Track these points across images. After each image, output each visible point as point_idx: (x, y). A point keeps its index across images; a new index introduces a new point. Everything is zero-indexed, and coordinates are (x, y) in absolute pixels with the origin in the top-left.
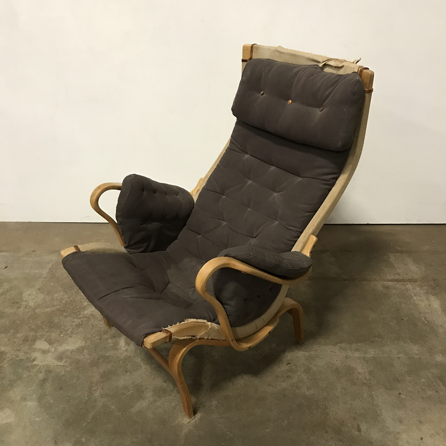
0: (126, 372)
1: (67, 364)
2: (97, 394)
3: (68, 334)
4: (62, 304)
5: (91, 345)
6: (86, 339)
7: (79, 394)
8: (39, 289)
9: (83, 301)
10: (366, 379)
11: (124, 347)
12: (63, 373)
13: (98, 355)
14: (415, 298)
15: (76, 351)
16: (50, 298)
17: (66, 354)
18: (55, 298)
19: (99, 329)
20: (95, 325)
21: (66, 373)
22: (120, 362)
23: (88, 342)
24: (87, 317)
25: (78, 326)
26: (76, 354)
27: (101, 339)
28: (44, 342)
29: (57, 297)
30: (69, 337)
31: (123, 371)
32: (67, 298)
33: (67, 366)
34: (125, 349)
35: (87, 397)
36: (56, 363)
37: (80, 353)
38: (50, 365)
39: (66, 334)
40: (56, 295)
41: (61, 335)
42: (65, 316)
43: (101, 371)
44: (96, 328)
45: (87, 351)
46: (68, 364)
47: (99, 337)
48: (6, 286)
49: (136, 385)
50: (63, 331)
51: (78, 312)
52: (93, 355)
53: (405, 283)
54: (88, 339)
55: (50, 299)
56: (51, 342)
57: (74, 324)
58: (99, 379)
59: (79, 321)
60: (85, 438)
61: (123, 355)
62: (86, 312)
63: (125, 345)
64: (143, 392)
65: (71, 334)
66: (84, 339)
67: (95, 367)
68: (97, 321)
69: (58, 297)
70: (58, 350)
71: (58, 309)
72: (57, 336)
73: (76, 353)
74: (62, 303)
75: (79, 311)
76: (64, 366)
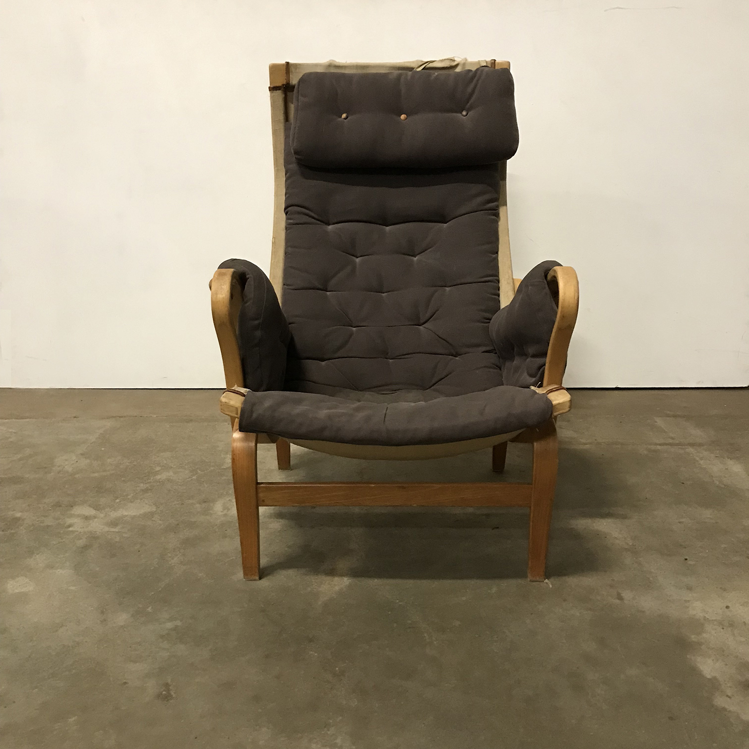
0: (225, 537)
1: (125, 530)
2: (174, 561)
3: (129, 499)
5: (166, 510)
6: (157, 504)
7: (144, 561)
8: (82, 454)
9: (154, 465)
10: (628, 544)
12: (117, 539)
13: (177, 520)
14: (702, 462)
15: (141, 516)
17: (124, 520)
18: (108, 463)
19: (179, 494)
20: (173, 490)
21: (122, 540)
22: (215, 528)
23: (162, 507)
24: (160, 482)
25: (145, 491)
26: (141, 520)
27: (182, 504)
28: (88, 507)
30: (129, 502)
31: (219, 536)
32: (129, 463)
33: (124, 533)
34: (223, 513)
35: (157, 564)
36: (107, 529)
37: (146, 519)
38: (95, 532)
39: (124, 500)
40: (109, 460)
41: (116, 501)
42: (124, 481)
43: (181, 536)
44: (174, 492)
45: (159, 516)
46: (127, 530)
47: (180, 502)
48: (28, 451)
50: (119, 496)
51: (145, 476)
52: (169, 520)
53: (683, 447)
54: (162, 504)
55: (99, 464)
56: (99, 508)
57: (138, 488)
58: (178, 546)
59: (147, 485)
60: (152, 608)
61: (219, 520)
62: (158, 477)
63: (224, 510)
65: (132, 499)
66: (155, 504)
67: (171, 533)
68: (176, 486)
69: (112, 462)
70: (110, 515)
71: (112, 474)
72: (110, 502)
74: (119, 468)
75: (148, 476)
76: (119, 532)
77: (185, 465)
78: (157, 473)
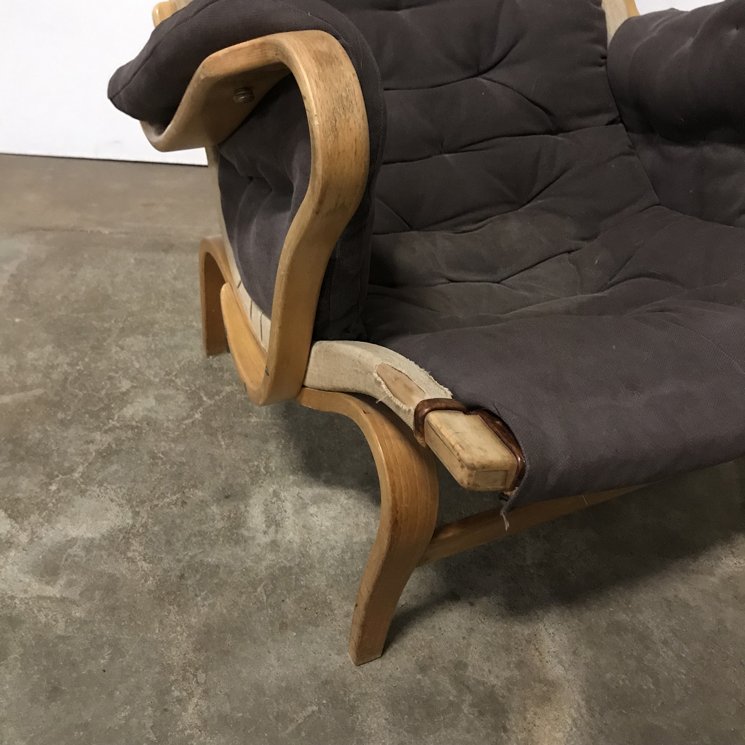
0: (283, 626)
1: (74, 593)
2: (189, 716)
3: (75, 482)
4: (50, 384)
5: (154, 525)
6: (134, 503)
7: (123, 714)
9: (116, 375)
11: (265, 533)
12: (60, 628)
13: (179, 561)
15: (104, 544)
16: (13, 362)
17: (69, 555)
18: (30, 363)
19: (174, 470)
20: (161, 456)
21: (70, 629)
22: (259, 590)
23: (144, 514)
24: (133, 428)
25: (107, 455)
26: (105, 557)
27: (184, 503)
29: (34, 362)
30: (76, 495)
31: (272, 623)
32: (68, 364)
33: (73, 602)
35: (152, 728)
36: (36, 588)
37: (116, 553)
38: (12, 598)
39: (66, 485)
40: (31, 355)
41: (50, 488)
42: (62, 422)
43: (193, 621)
44: (164, 463)
45: (141, 544)
46: (78, 593)
47: (177, 495)
49: (326, 683)
50: (56, 473)
51: (103, 409)
52: (161, 559)
54: (143, 502)
55: (12, 367)
56: (18, 511)
57: (92, 448)
58: (191, 656)
59: (108, 439)
61: (264, 563)
62: (128, 411)
63: (268, 527)
64: (352, 709)
65: (82, 483)
66: (129, 501)
67: (171, 607)
68: (166, 442)
69: (37, 360)
70: (41, 538)
71: (39, 400)
72: (39, 490)
73: (103, 553)
74: (50, 379)
75: (107, 408)
76: (63, 600)
77: (176, 376)
78: (123, 399)
